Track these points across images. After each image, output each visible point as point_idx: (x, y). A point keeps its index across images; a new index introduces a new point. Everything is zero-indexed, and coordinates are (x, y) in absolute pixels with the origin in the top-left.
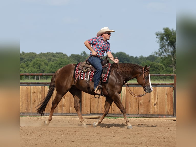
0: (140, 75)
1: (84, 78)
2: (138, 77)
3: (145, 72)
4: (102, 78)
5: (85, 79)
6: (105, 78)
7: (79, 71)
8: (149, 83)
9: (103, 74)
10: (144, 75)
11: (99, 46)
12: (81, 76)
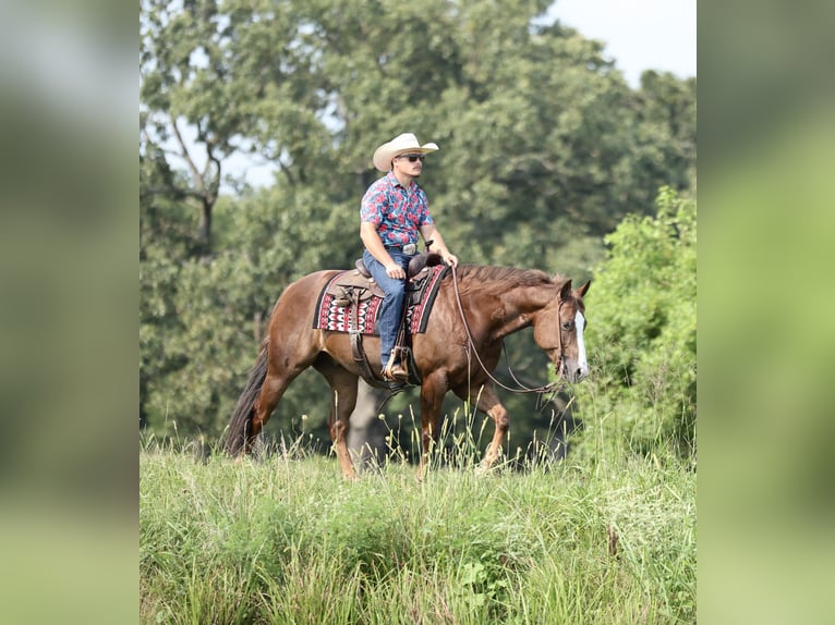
1: (346, 327)
6: (416, 320)
7: (333, 303)
8: (576, 346)
9: (410, 306)
12: (337, 321)
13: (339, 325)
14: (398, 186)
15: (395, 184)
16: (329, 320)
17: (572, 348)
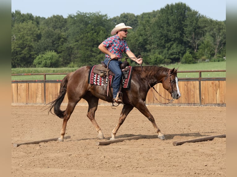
0: (166, 79)
1: (100, 84)
2: (163, 81)
3: (171, 75)
4: (122, 84)
5: (102, 85)
6: (126, 84)
7: (95, 75)
8: (176, 88)
9: (123, 79)
10: (170, 79)
11: (116, 47)
12: (97, 82)
13: (98, 83)
14: (119, 39)
15: (118, 38)
16: (94, 81)
17: (175, 88)
